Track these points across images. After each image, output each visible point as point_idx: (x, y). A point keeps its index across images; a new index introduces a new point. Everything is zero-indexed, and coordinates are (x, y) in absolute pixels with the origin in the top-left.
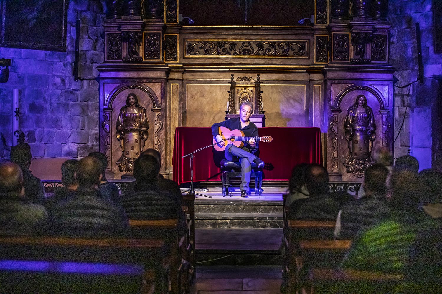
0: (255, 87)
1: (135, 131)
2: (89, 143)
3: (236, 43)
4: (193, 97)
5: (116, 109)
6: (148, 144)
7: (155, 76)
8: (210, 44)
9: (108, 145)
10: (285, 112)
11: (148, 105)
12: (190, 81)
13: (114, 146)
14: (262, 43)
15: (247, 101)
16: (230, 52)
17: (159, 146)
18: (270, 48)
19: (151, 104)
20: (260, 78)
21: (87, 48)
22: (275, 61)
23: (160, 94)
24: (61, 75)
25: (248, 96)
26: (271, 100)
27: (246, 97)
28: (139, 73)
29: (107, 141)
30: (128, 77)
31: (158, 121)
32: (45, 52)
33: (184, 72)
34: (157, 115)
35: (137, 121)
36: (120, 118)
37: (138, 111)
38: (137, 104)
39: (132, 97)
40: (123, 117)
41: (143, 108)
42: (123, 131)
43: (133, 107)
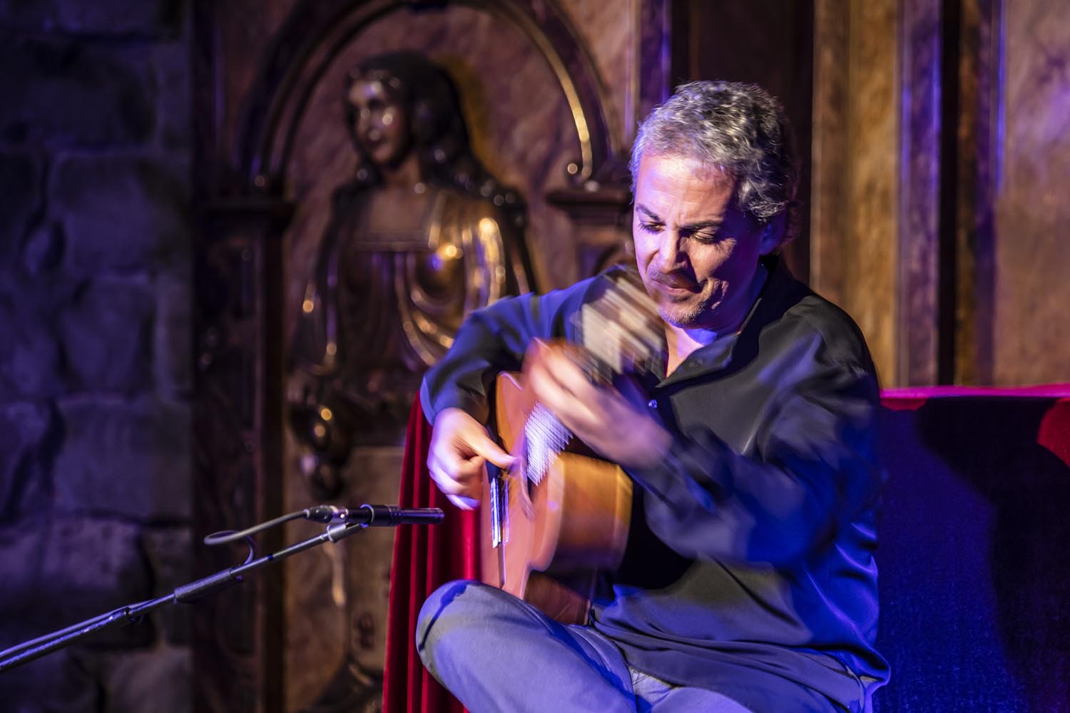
5: (313, 200)
34: (591, 262)
35: (432, 318)
36: (310, 289)
37: (445, 223)
38: (440, 155)
39: (375, 89)
40: (332, 280)
41: (500, 189)
42: (326, 414)
43: (404, 186)
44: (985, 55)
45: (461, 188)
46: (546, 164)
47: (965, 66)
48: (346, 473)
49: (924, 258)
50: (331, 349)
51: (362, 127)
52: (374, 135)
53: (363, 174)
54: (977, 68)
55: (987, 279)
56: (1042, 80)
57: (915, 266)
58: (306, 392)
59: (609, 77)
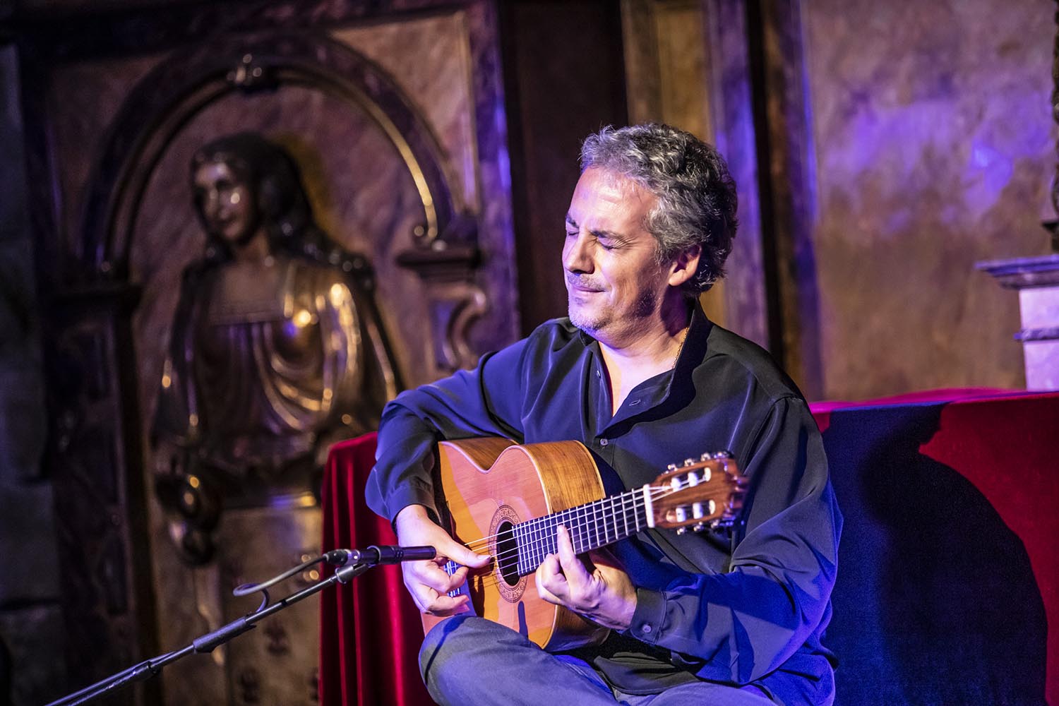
5: (161, 281)
34: (444, 317)
35: (292, 383)
36: (168, 365)
37: (297, 291)
38: (287, 229)
39: (221, 170)
40: (189, 355)
41: (347, 256)
42: (194, 482)
43: (255, 260)
44: (791, 95)
45: (310, 258)
46: (390, 229)
47: (773, 108)
48: (216, 537)
49: (751, 289)
50: (193, 420)
51: (210, 208)
52: (224, 215)
53: (212, 252)
54: (783, 108)
55: (811, 304)
56: (847, 113)
57: (743, 297)
58: (174, 463)
59: (446, 142)
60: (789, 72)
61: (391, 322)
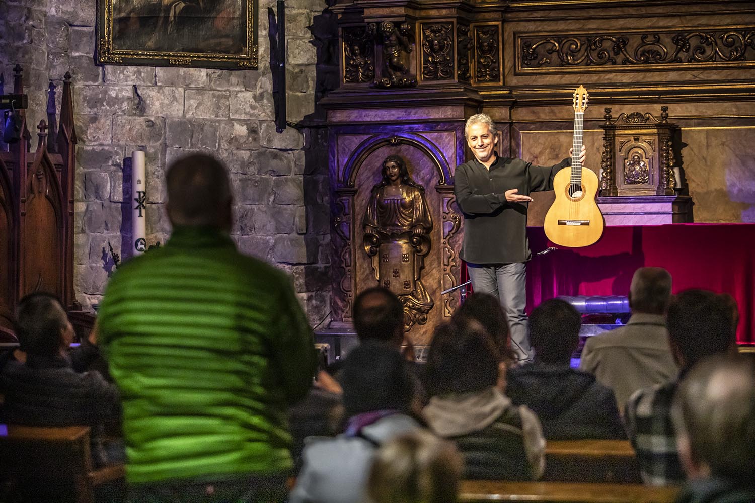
0: (658, 134)
1: (402, 236)
2: (320, 262)
3: (628, 36)
4: (535, 160)
5: (364, 188)
6: (431, 265)
7: (443, 116)
8: (572, 42)
9: (346, 266)
10: (737, 188)
11: (430, 180)
12: (525, 125)
13: (361, 270)
14: (686, 34)
15: (641, 166)
16: (615, 57)
17: (454, 268)
18: (704, 45)
19: (435, 178)
20: (667, 114)
21: (308, 60)
22: (715, 74)
23: (454, 156)
24: (249, 120)
25: (644, 155)
26: (706, 162)
27: (638, 157)
28: (409, 110)
29: (345, 259)
30: (386, 119)
31: (450, 214)
32: (210, 71)
33: (514, 105)
34: (446, 201)
35: (404, 214)
36: (369, 208)
37: (407, 193)
38: (405, 178)
39: (393, 163)
40: (376, 206)
41: (419, 185)
42: (377, 236)
43: (396, 185)
45: (410, 185)
50: (376, 221)
51: (389, 172)
52: (392, 174)
53: (384, 182)
58: (372, 231)
59: (448, 161)
60: (517, 150)
61: (428, 202)
